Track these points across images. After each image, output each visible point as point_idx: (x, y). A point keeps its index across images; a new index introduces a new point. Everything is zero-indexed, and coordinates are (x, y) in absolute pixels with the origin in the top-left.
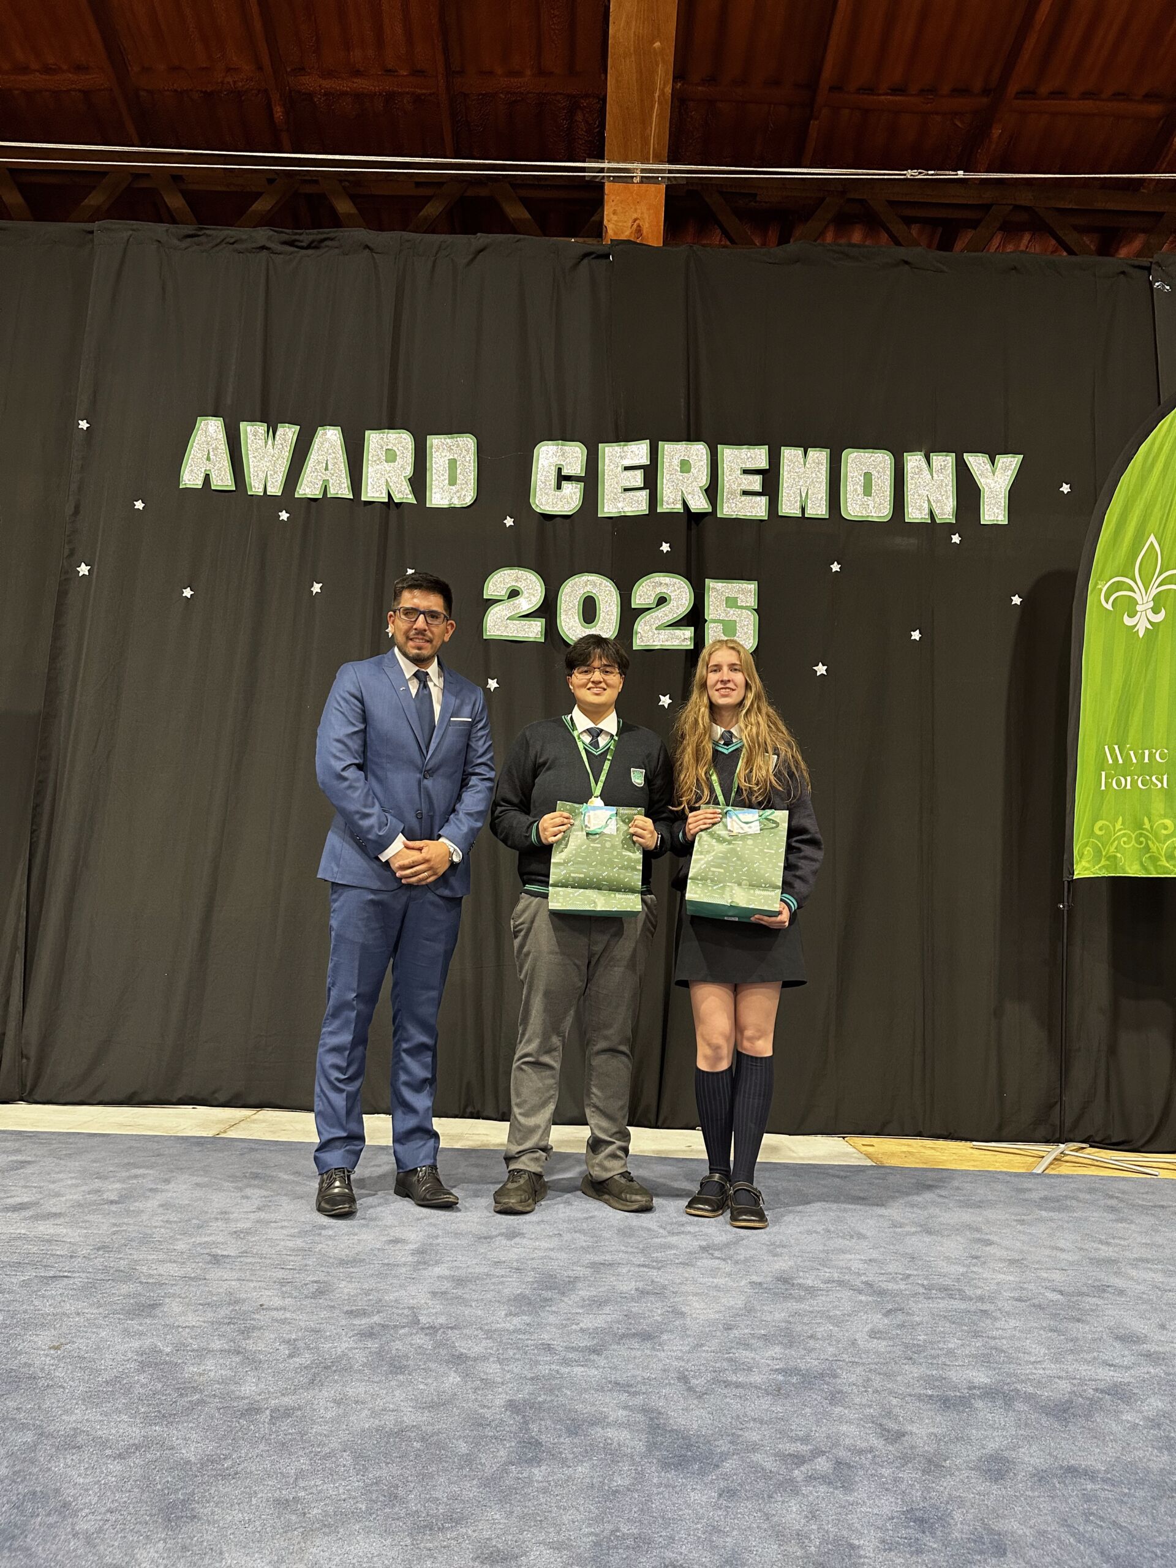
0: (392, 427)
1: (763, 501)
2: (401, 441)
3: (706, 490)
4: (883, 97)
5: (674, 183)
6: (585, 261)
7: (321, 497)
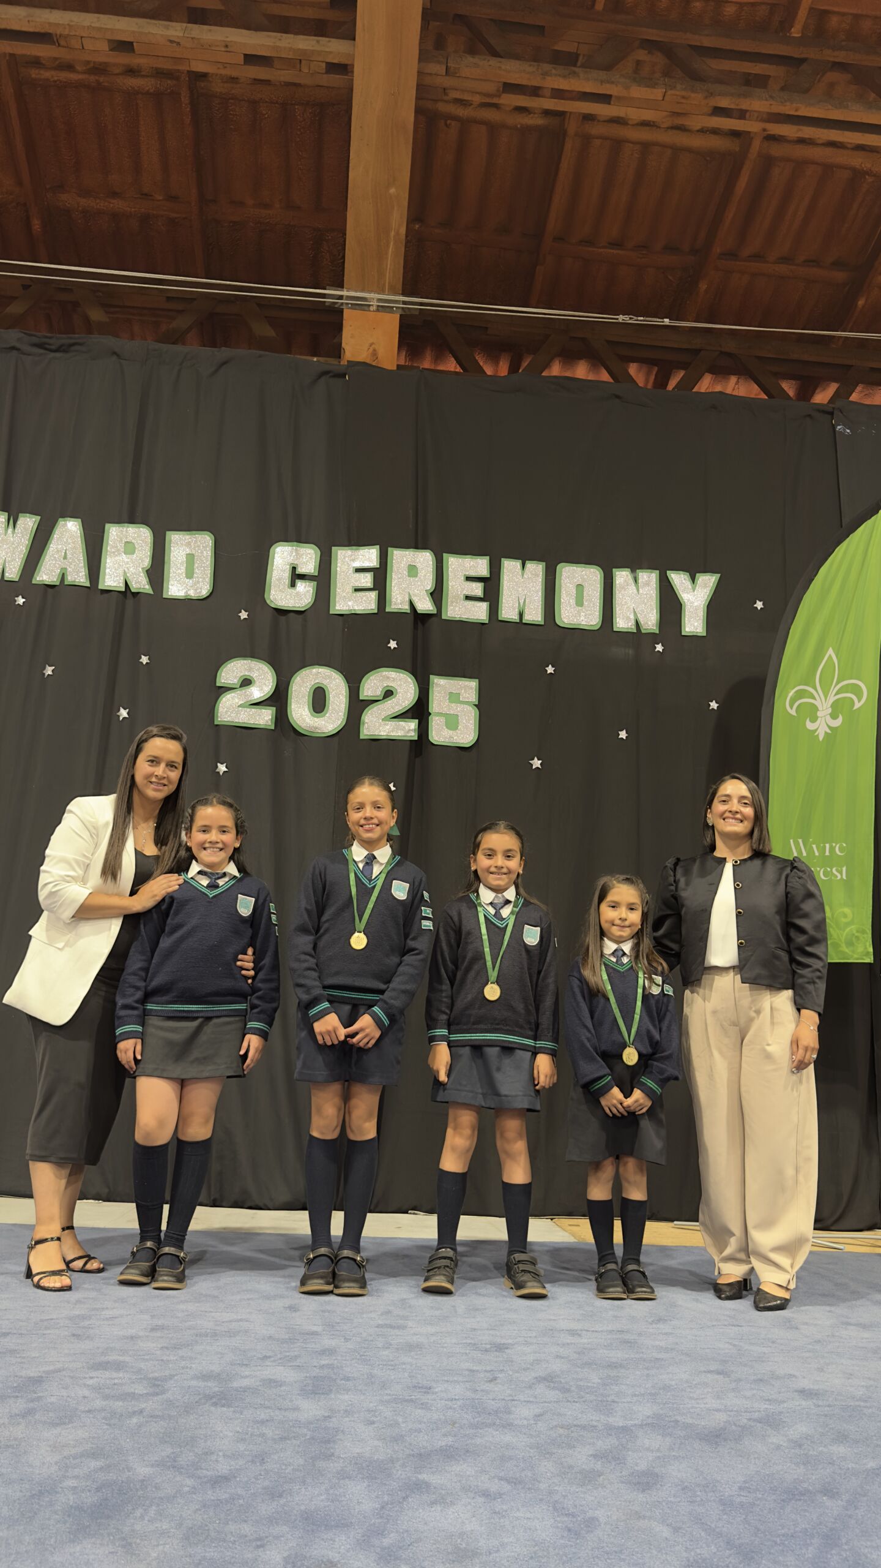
0: (132, 521)
1: (484, 606)
2: (141, 535)
3: (432, 594)
4: (602, 250)
5: (408, 313)
6: (323, 379)
7: (58, 584)
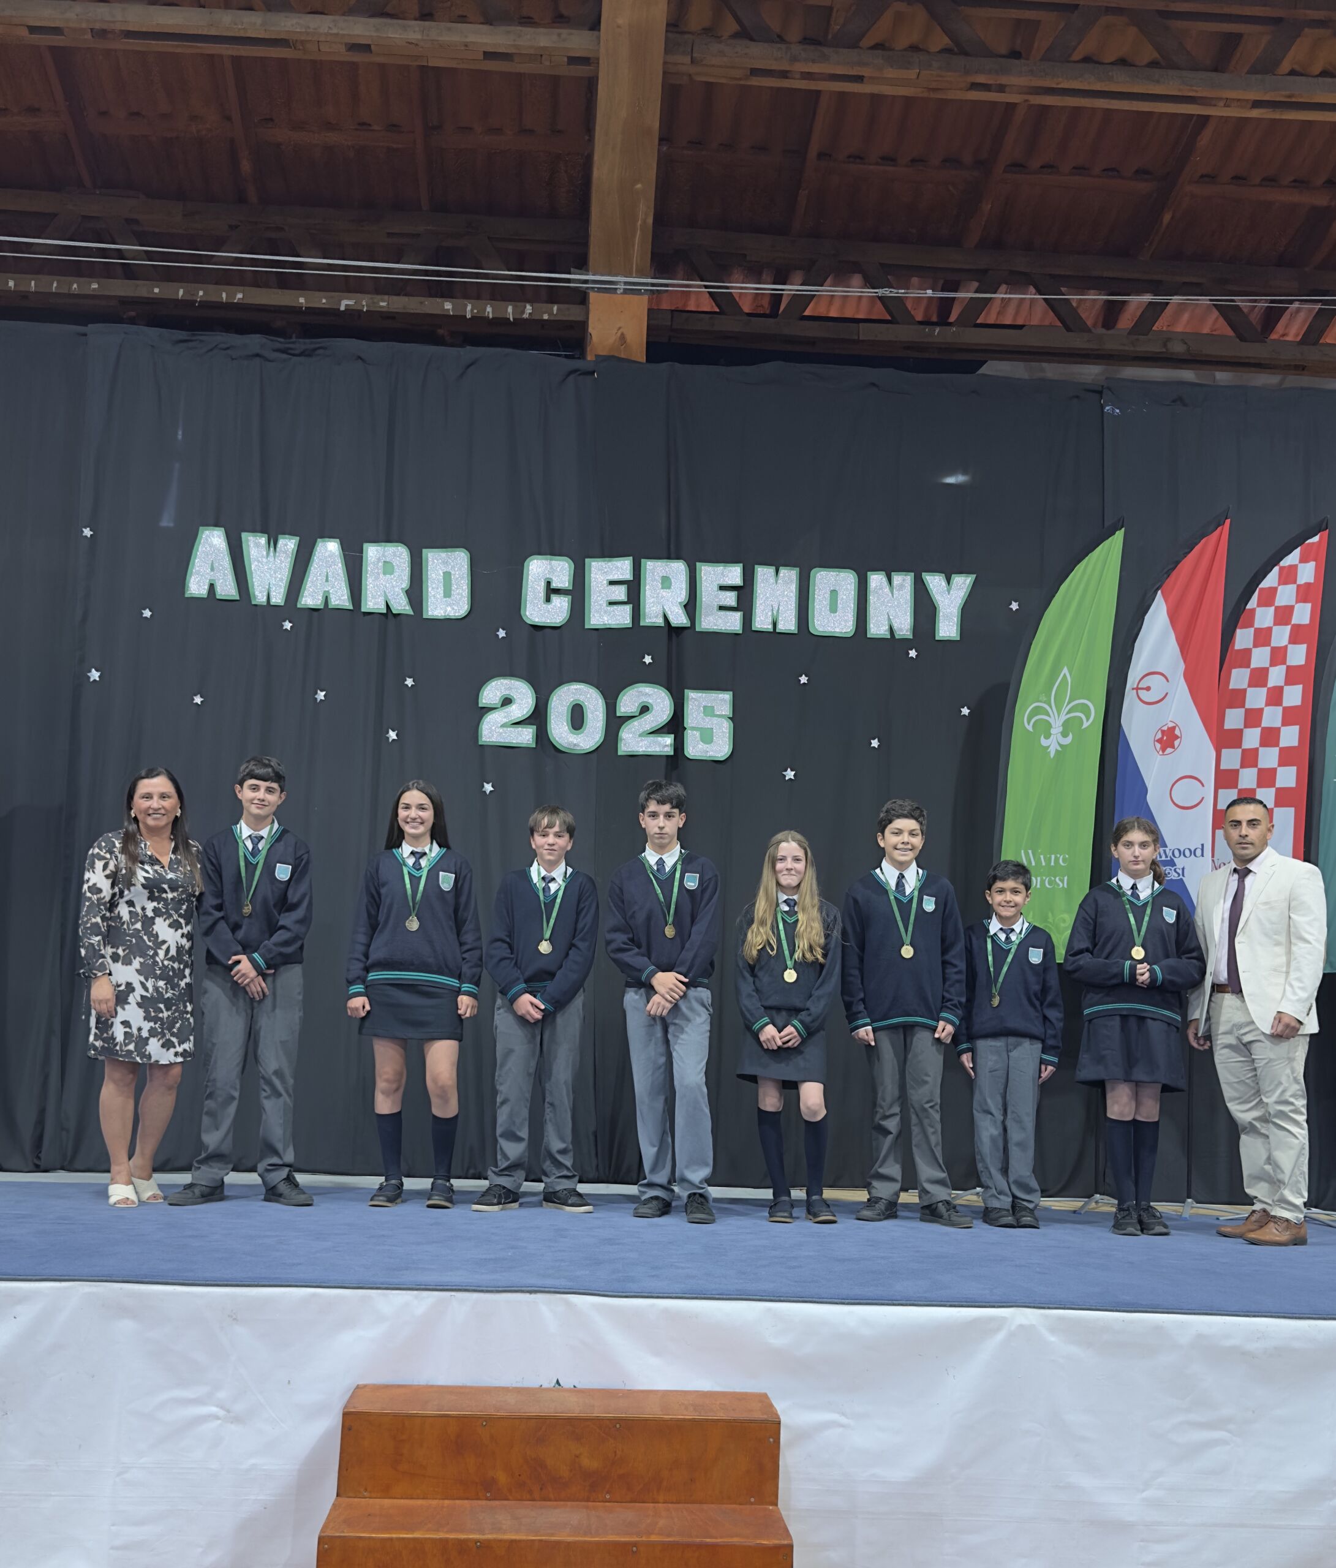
0: (388, 539)
1: (738, 616)
2: (399, 554)
3: (685, 606)
6: (569, 381)
7: (322, 607)
